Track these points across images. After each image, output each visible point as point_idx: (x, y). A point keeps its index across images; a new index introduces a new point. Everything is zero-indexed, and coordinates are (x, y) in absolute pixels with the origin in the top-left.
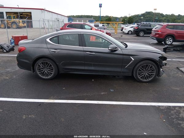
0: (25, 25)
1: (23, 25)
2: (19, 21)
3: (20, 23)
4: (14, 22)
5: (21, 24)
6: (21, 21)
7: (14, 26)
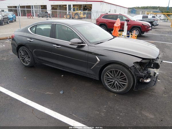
0: (85, 16)
1: (84, 16)
2: (81, 13)
3: (81, 14)
4: (76, 14)
5: (82, 16)
6: (82, 12)
7: (77, 17)
